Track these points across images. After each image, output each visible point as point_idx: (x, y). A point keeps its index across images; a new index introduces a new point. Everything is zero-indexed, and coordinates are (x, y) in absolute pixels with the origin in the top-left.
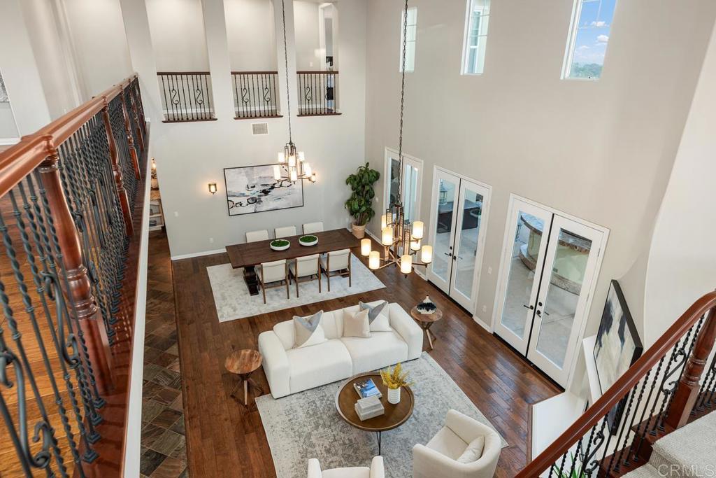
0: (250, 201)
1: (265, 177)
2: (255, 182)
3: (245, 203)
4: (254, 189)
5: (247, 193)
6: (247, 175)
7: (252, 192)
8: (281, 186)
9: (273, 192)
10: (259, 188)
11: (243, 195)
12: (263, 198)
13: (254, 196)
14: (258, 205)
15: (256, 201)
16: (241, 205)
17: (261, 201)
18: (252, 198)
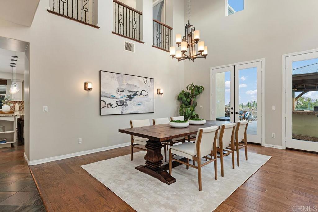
0: (119, 103)
1: (131, 85)
2: (123, 87)
3: (114, 105)
4: (123, 93)
5: (117, 96)
6: (118, 81)
7: (121, 96)
8: (141, 94)
9: (136, 98)
10: (126, 93)
11: (114, 97)
12: (129, 102)
13: (122, 99)
14: (124, 108)
15: (123, 104)
16: (111, 106)
17: (127, 105)
18: (121, 101)
